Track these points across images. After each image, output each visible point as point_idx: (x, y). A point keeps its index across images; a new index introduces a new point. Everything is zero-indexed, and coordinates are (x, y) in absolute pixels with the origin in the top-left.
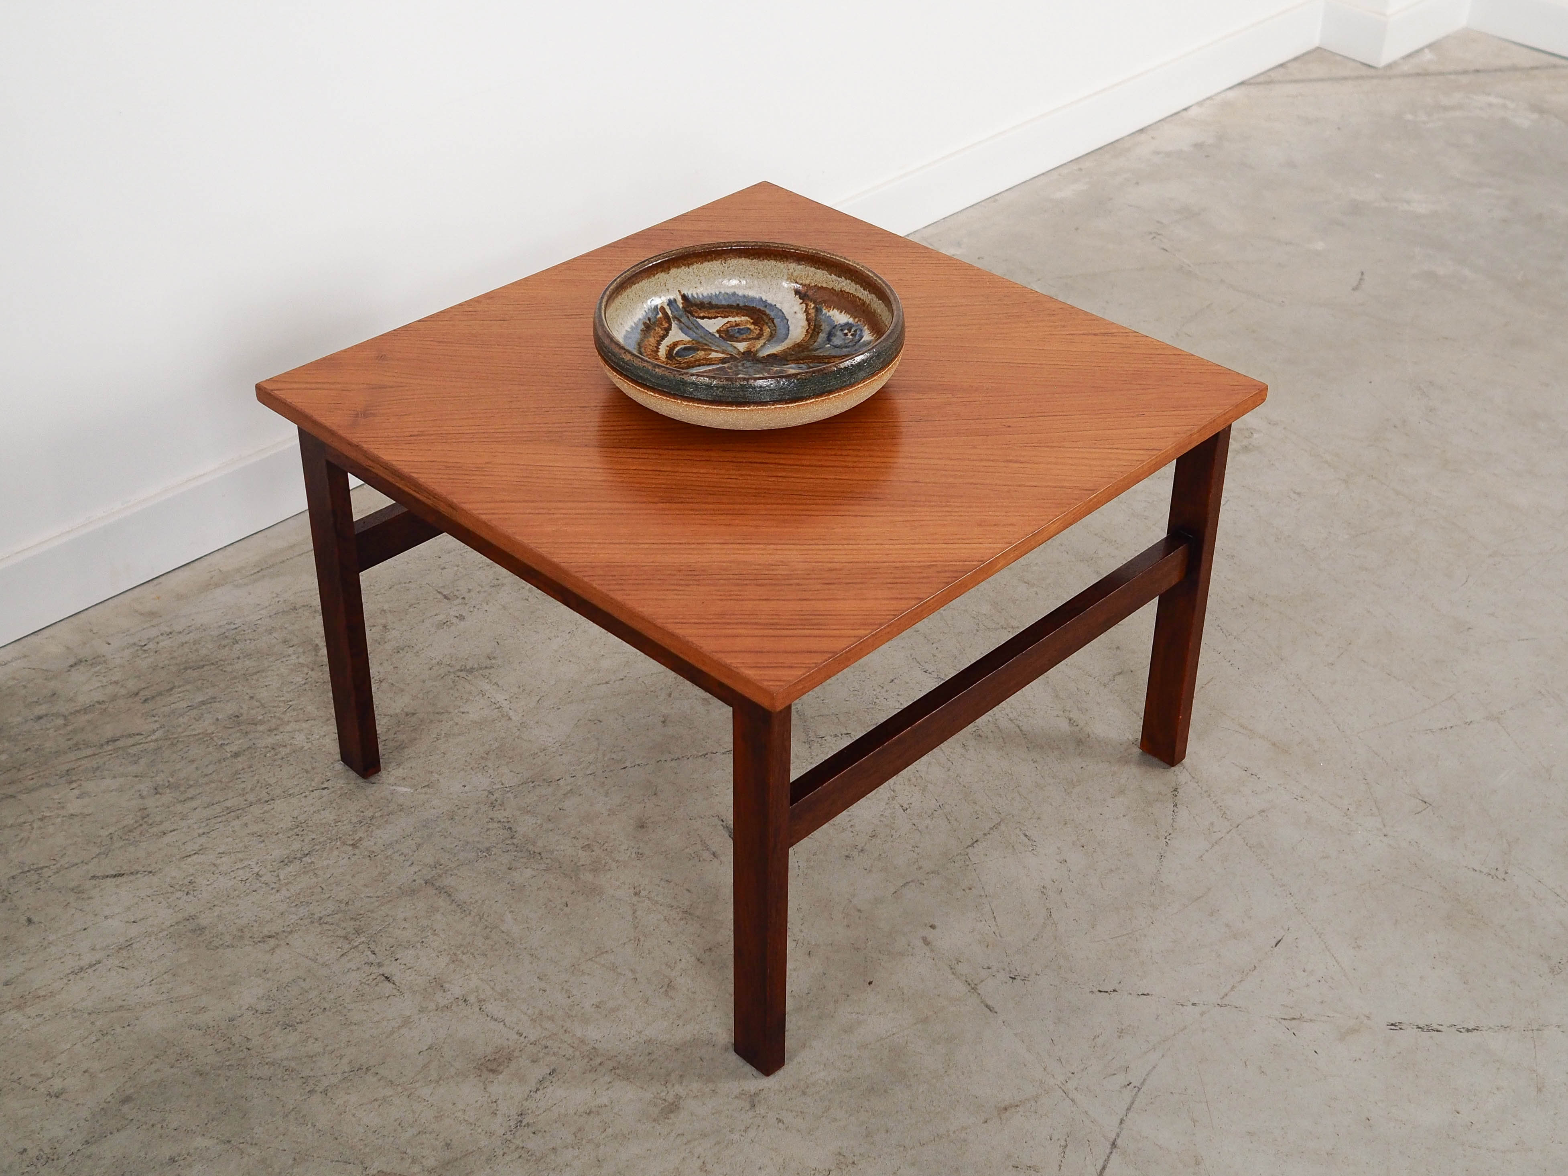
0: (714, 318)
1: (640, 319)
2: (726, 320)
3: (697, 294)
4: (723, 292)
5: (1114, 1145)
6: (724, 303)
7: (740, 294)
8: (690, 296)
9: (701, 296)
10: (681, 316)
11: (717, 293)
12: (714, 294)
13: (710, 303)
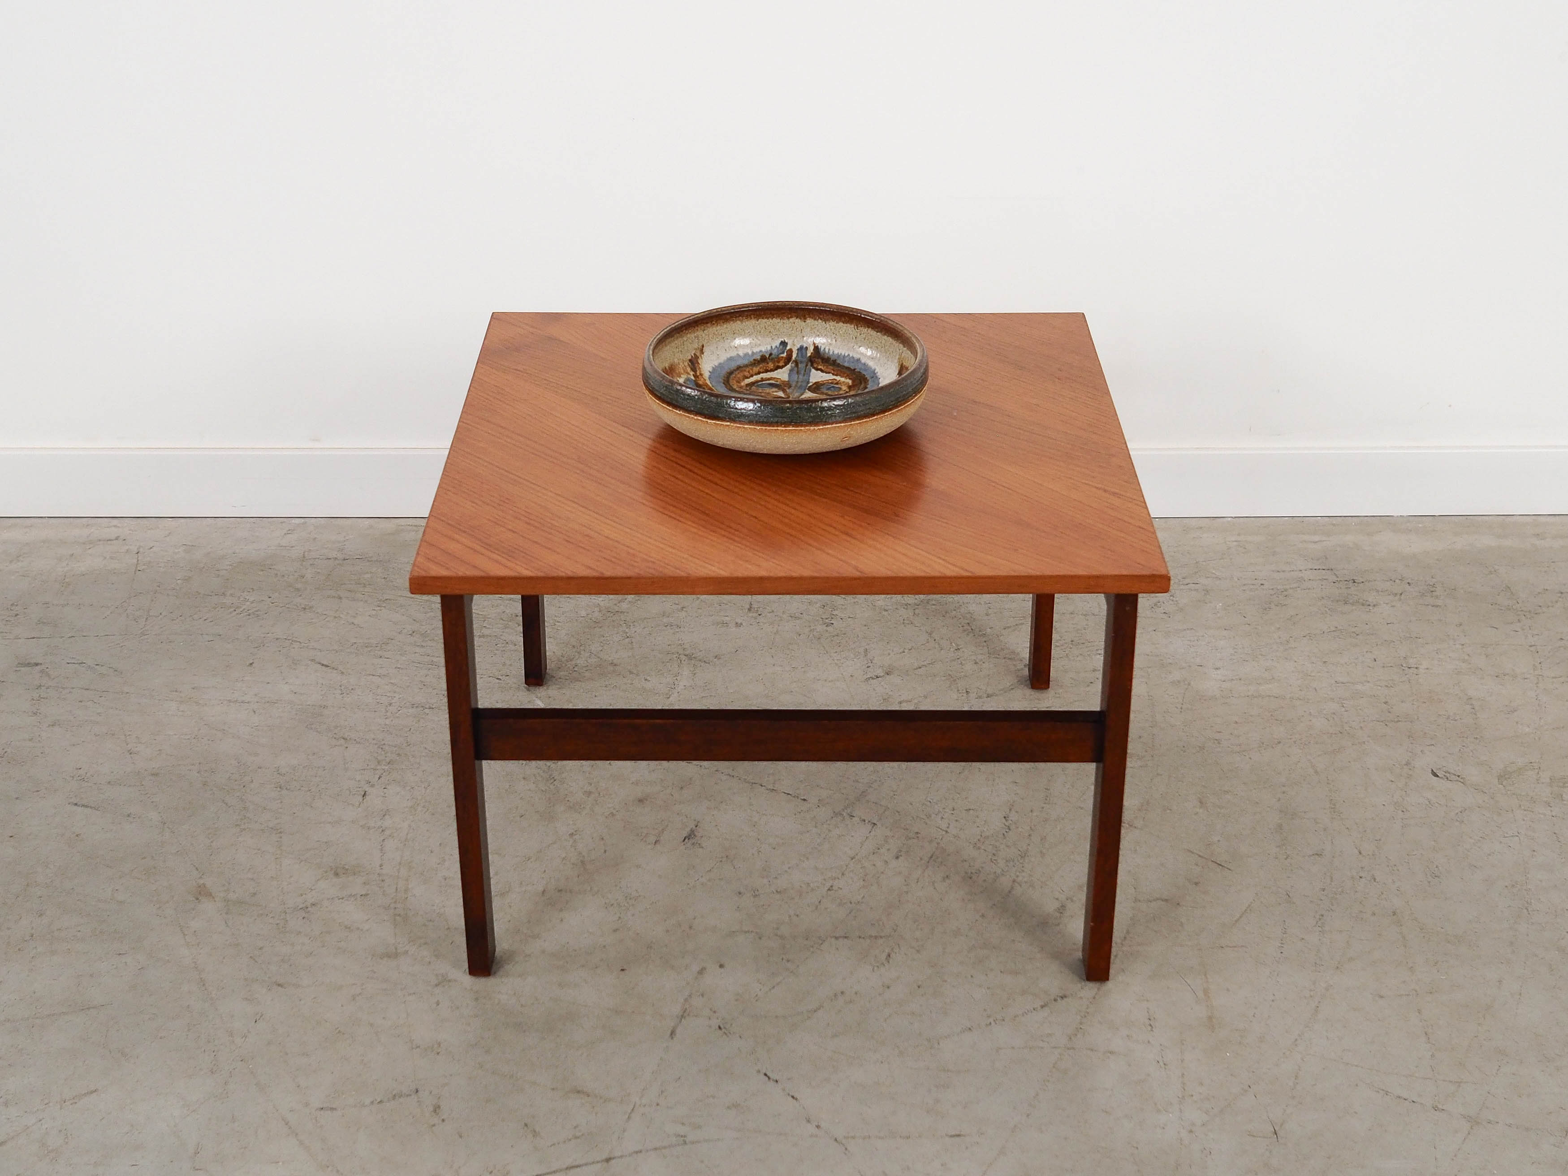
0: (826, 373)
1: (761, 351)
2: (835, 377)
3: (829, 350)
4: (851, 355)
5: (608, 1160)
6: (846, 364)
7: (863, 361)
8: (822, 349)
9: (831, 353)
10: (801, 362)
11: (846, 355)
12: (843, 354)
13: (834, 361)
